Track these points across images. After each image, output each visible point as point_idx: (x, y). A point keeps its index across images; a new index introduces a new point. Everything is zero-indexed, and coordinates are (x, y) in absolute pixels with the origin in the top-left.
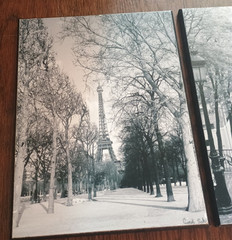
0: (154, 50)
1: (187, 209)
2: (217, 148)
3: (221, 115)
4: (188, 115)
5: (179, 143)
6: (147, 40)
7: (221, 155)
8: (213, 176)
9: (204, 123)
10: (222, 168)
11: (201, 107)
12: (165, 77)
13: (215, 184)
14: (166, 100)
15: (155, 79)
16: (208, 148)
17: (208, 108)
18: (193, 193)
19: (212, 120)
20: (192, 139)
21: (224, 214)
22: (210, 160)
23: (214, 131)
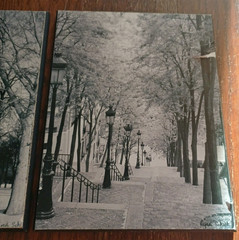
0: (18, 49)
1: (5, 212)
2: (53, 152)
3: (67, 119)
4: (33, 117)
5: (16, 144)
6: (13, 39)
7: (56, 159)
8: (41, 179)
9: (47, 126)
10: (52, 172)
11: (49, 110)
12: (21, 77)
13: (41, 188)
14: (15, 101)
15: (11, 78)
16: (45, 151)
17: (57, 111)
18: (15, 196)
19: (57, 123)
20: (30, 141)
21: (41, 219)
22: (43, 164)
23: (55, 135)
